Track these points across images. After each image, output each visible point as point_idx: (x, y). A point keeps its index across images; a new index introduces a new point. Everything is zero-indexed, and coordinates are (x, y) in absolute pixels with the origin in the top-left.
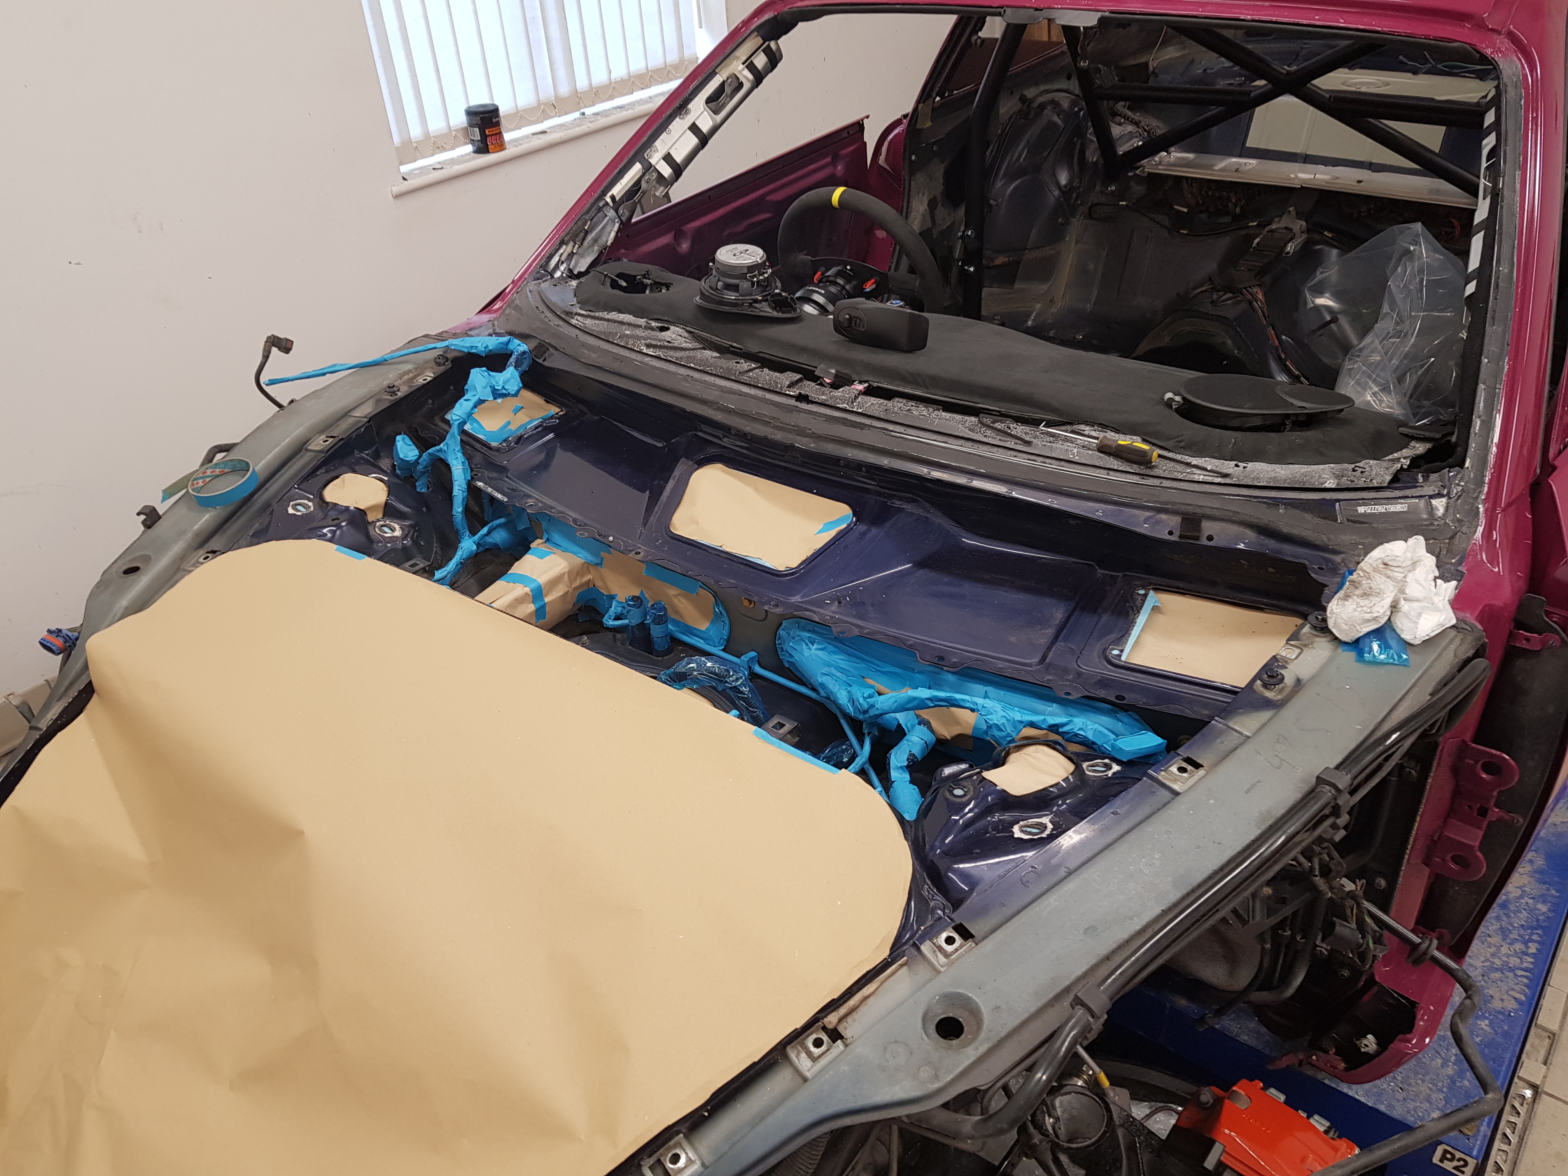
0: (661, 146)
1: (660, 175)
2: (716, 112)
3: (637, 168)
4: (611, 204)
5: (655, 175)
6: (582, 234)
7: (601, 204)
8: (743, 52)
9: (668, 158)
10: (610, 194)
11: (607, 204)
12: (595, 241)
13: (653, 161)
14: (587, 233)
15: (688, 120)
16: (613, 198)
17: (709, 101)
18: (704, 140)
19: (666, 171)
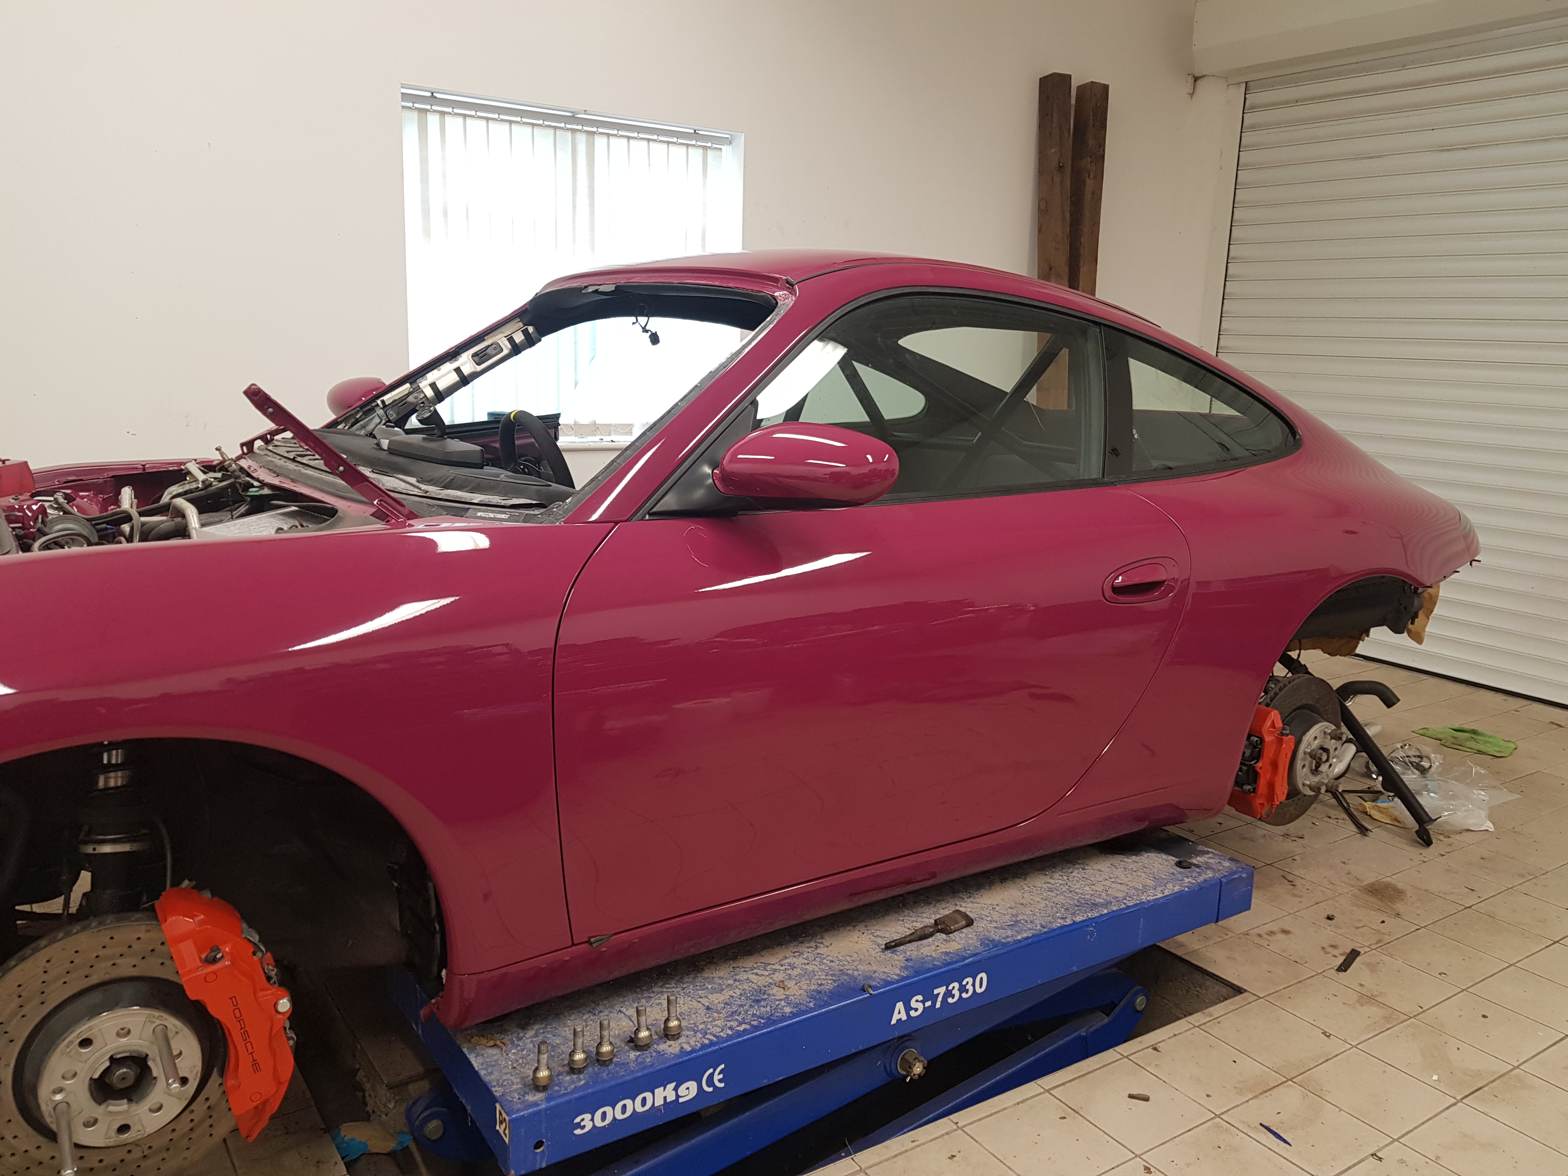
0: (431, 376)
1: (425, 396)
2: (478, 364)
3: (408, 385)
4: (381, 406)
5: (422, 395)
6: (353, 420)
7: (374, 404)
8: (507, 330)
9: (433, 386)
10: (382, 399)
11: (378, 405)
12: (363, 427)
13: (421, 385)
14: (357, 421)
15: (455, 365)
16: (383, 402)
17: (474, 355)
18: (464, 380)
19: (429, 393)
